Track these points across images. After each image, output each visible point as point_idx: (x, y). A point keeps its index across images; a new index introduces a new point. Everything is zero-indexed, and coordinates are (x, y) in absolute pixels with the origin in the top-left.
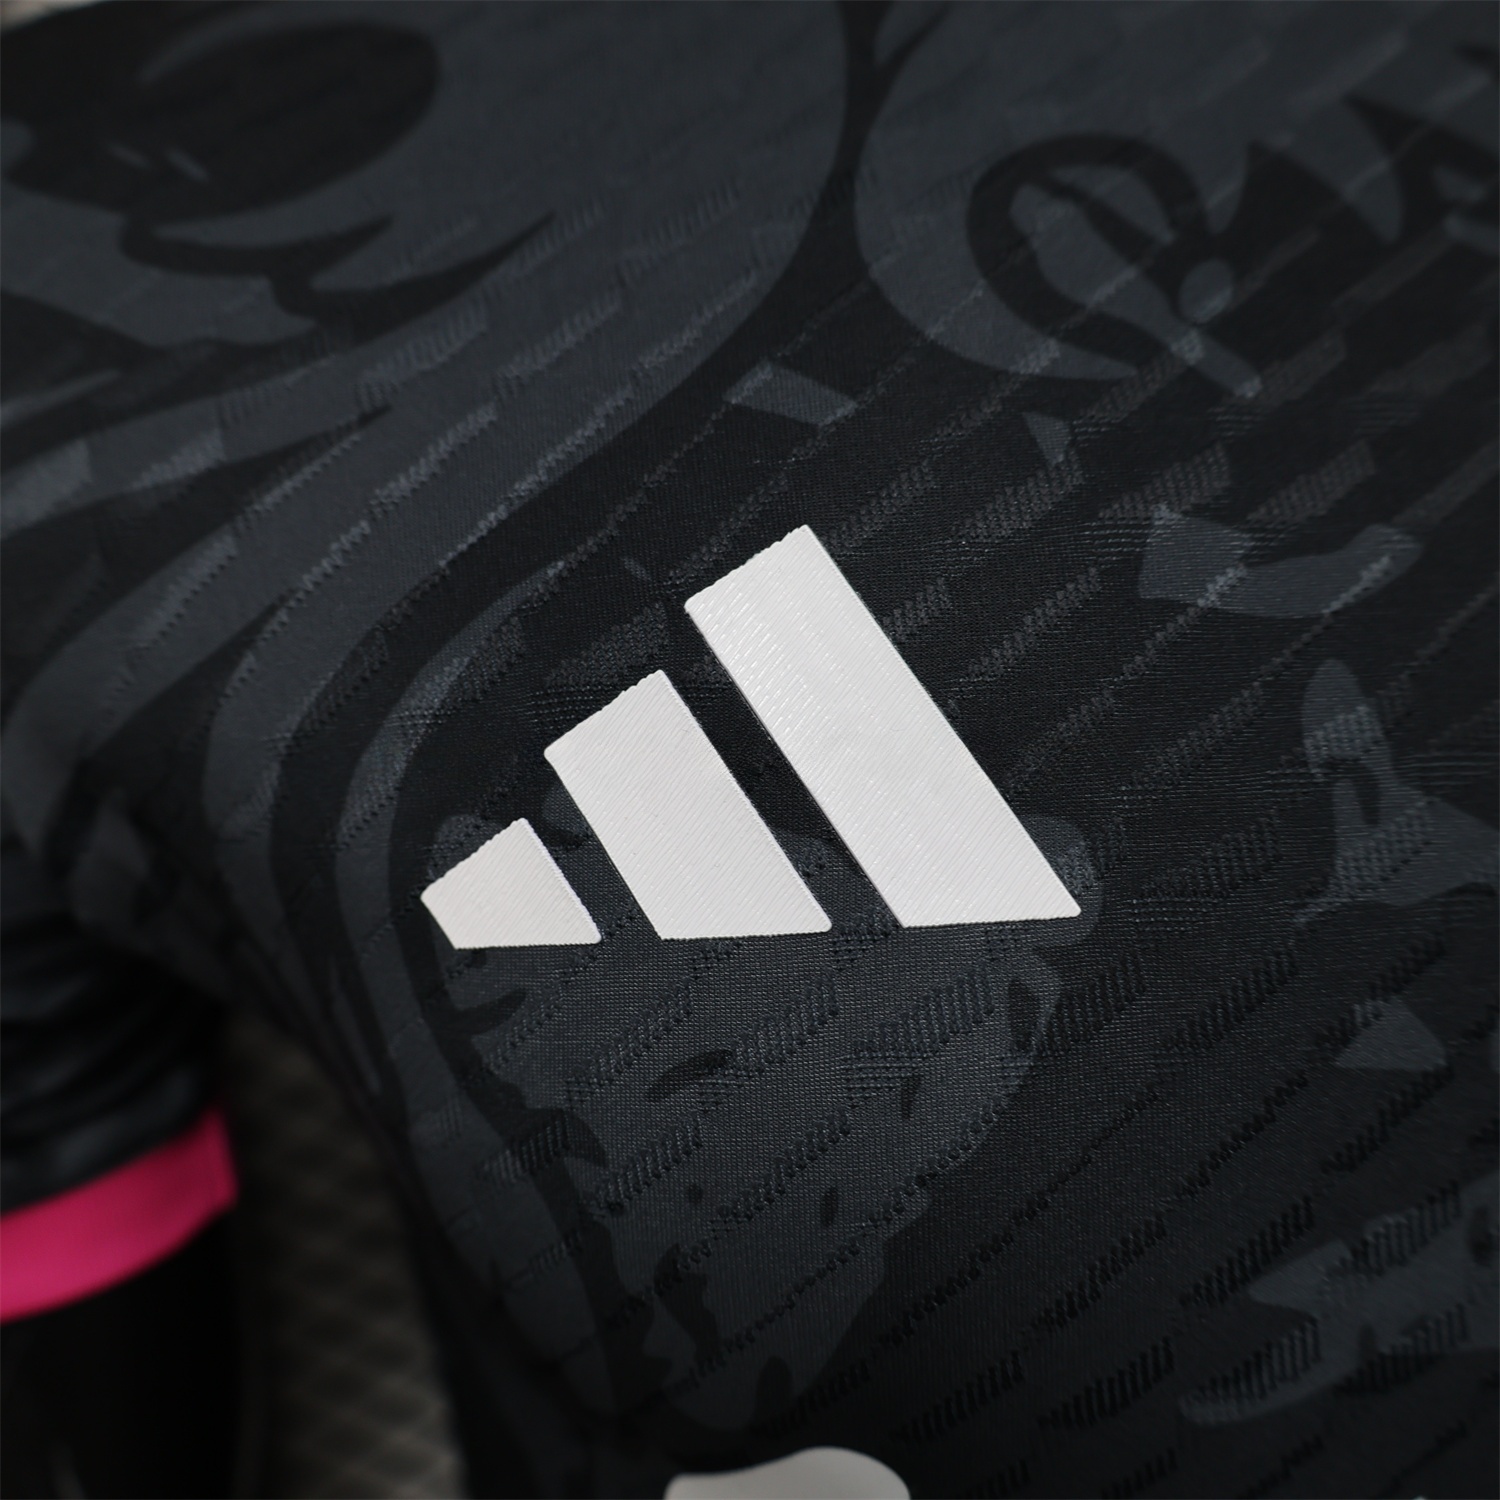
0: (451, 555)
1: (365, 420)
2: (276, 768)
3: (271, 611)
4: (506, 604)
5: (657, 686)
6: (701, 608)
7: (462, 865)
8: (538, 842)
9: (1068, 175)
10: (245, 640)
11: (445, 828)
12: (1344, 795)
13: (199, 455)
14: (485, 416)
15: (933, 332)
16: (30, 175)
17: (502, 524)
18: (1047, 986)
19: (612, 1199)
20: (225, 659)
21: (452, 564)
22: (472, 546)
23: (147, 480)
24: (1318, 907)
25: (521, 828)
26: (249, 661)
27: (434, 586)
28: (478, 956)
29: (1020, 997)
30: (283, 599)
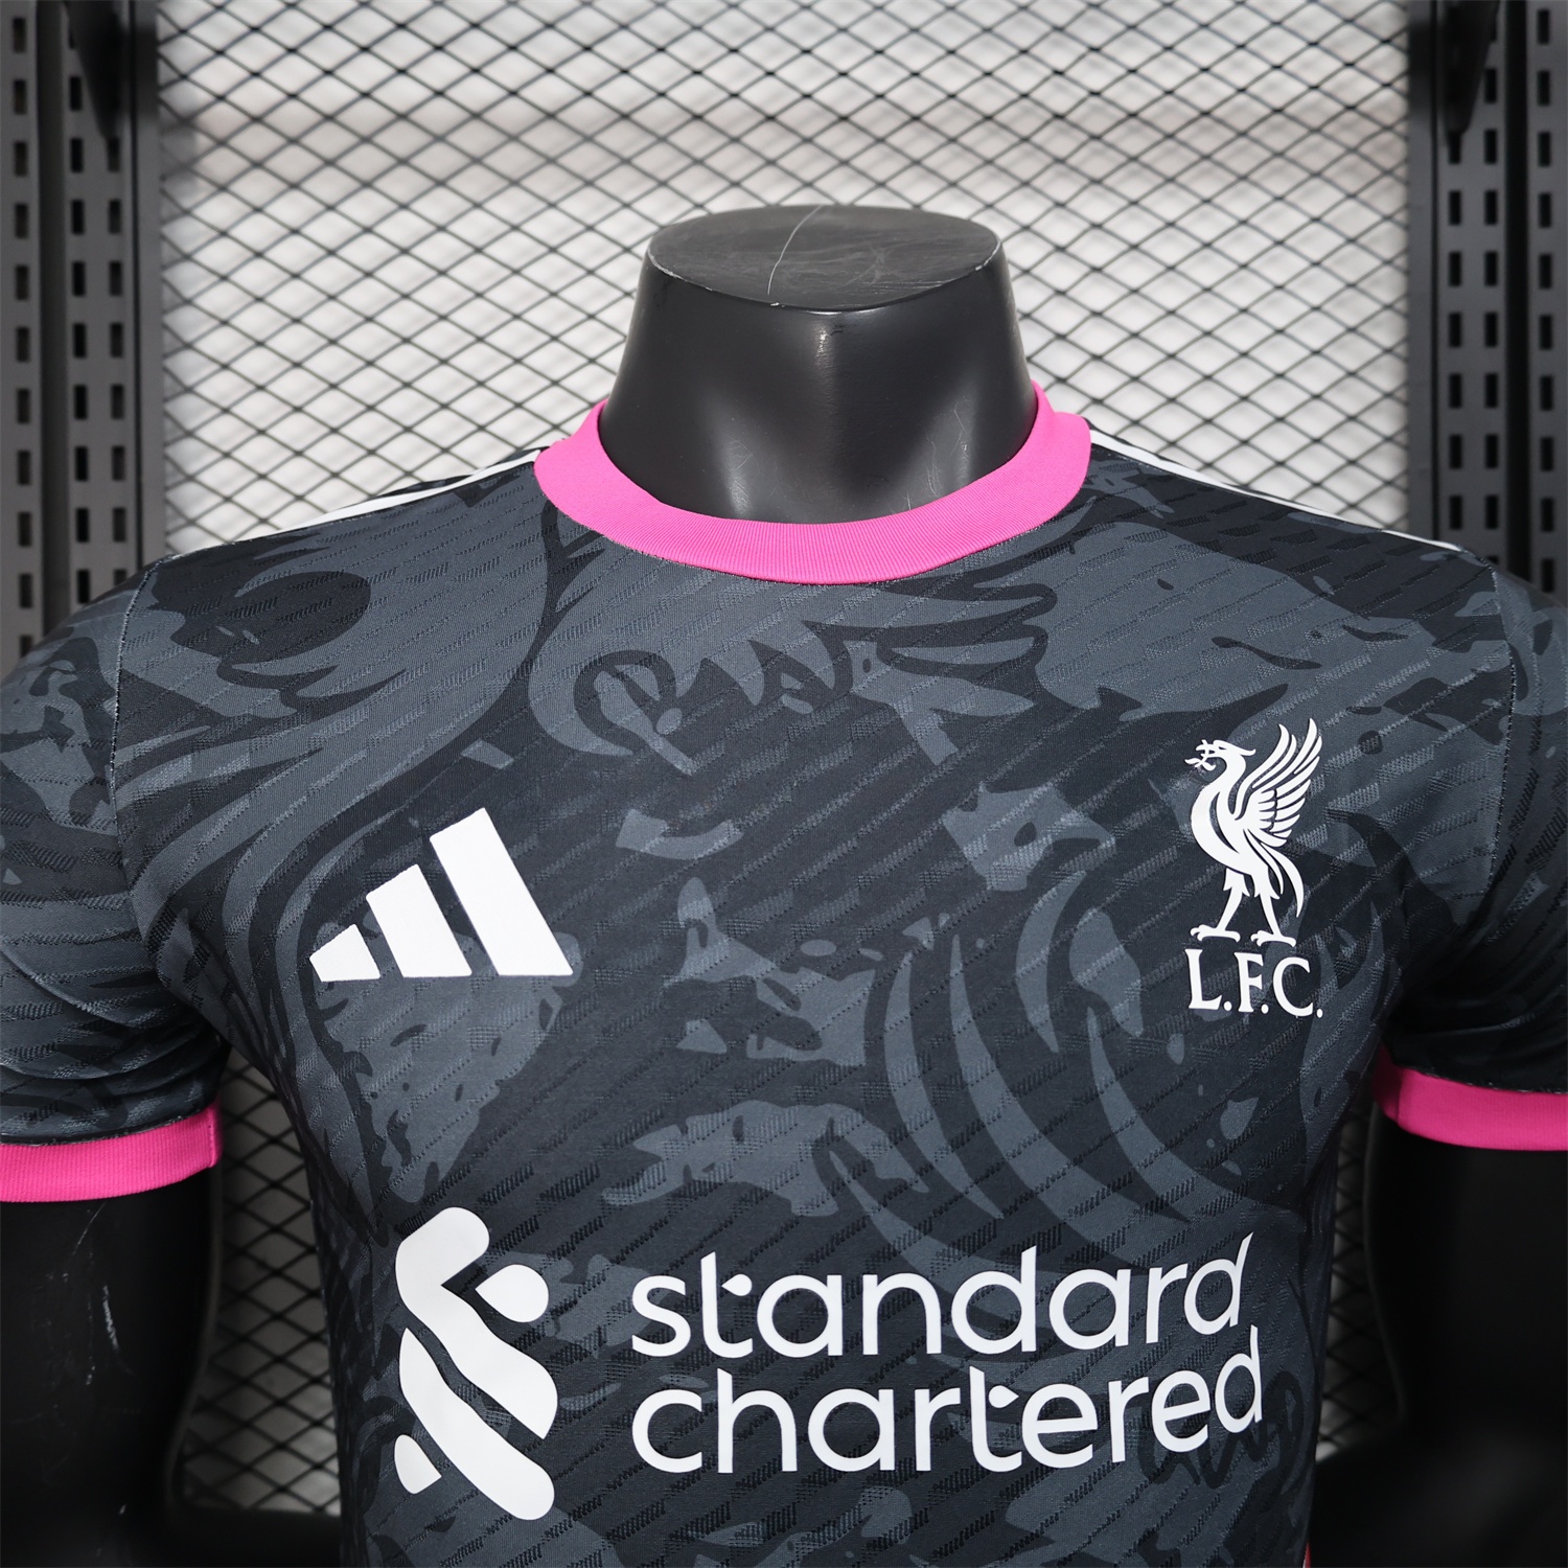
0: (339, 813)
1: (311, 753)
2: (255, 899)
3: (261, 832)
4: (359, 834)
5: (415, 871)
6: (438, 841)
7: (327, 944)
8: (360, 935)
9: (621, 668)
10: (249, 843)
11: (323, 928)
12: (693, 933)
13: (239, 764)
14: (362, 754)
15: (549, 731)
16: (182, 638)
17: (362, 801)
18: (556, 1004)
19: (373, 1091)
20: (239, 851)
21: (339, 816)
22: (348, 810)
23: (215, 773)
24: (676, 979)
25: (354, 928)
26: (249, 852)
27: (330, 825)
28: (331, 985)
29: (545, 1008)
30: (266, 827)
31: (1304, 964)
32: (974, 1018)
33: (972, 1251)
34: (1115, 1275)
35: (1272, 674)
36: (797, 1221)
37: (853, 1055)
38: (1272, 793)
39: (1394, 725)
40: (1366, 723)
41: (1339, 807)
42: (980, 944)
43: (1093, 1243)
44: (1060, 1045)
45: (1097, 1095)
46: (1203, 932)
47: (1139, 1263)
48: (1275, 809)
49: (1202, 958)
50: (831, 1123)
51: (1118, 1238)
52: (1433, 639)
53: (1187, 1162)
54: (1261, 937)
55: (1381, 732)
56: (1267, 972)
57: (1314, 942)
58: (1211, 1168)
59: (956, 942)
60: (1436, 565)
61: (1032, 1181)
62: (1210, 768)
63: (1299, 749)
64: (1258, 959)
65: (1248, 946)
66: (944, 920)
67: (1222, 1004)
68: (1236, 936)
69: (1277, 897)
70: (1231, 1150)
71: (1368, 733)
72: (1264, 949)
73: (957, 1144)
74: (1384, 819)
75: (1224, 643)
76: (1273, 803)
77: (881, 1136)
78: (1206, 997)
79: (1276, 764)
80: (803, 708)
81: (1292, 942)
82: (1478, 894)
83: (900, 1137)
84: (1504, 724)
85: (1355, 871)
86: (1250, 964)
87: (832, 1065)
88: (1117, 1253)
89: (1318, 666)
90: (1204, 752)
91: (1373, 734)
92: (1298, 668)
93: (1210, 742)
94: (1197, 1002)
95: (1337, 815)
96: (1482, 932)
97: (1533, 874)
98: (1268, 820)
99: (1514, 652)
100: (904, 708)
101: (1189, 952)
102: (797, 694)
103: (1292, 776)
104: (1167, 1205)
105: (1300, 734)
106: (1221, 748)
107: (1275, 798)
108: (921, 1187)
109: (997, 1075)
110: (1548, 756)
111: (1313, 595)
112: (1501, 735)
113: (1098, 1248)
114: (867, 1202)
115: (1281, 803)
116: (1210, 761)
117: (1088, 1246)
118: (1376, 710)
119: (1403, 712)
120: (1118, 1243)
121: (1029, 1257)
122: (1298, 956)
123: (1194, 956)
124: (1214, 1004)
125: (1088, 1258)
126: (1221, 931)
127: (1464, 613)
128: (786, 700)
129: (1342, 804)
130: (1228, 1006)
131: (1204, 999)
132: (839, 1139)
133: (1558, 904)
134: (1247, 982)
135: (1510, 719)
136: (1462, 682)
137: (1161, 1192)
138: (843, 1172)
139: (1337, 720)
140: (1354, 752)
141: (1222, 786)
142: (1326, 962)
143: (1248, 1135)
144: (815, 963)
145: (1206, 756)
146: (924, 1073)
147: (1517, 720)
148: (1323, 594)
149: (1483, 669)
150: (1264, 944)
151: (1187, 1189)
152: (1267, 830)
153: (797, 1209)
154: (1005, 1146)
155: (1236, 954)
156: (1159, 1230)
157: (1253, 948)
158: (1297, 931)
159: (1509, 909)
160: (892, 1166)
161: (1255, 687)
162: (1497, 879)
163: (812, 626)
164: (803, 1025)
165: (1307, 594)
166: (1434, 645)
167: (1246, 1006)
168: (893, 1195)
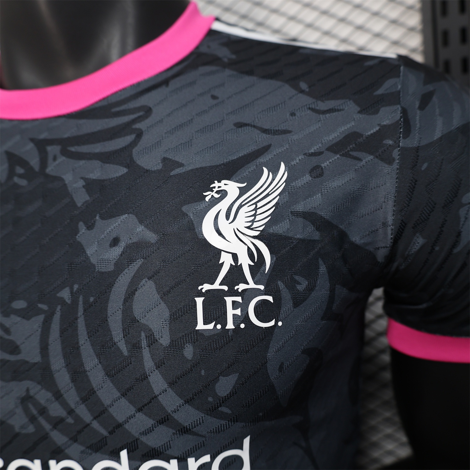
31: (270, 298)
32: (89, 338)
33: (97, 451)
34: (169, 462)
35: (263, 139)
36: (17, 435)
37: (35, 357)
38: (254, 206)
39: (331, 161)
40: (314, 161)
41: (298, 209)
42: (92, 299)
43: (155, 448)
44: (129, 351)
45: (147, 377)
46: (206, 287)
47: (181, 457)
48: (255, 215)
49: (204, 302)
50: (28, 390)
51: (167, 446)
52: (359, 109)
53: (198, 409)
54: (241, 287)
55: (323, 165)
56: (244, 307)
57: (277, 285)
58: (213, 411)
59: (81, 299)
60: (371, 67)
61: (120, 418)
62: (217, 196)
63: (273, 180)
64: (239, 299)
65: (232, 292)
66: (76, 287)
67: (215, 326)
68: (226, 288)
69: (252, 264)
70: (224, 401)
71: (316, 167)
72: (243, 294)
73: (84, 400)
74: (325, 214)
75: (240, 125)
76: (254, 212)
77: (49, 395)
78: (205, 323)
79: (259, 189)
80: (23, 182)
81: (262, 287)
82: (387, 247)
83: (58, 396)
84: (396, 154)
85: (307, 243)
86: (234, 302)
87: (27, 362)
88: (169, 452)
89: (289, 132)
90: (214, 187)
91: (318, 167)
92: (279, 134)
93: (219, 182)
94: (200, 326)
95: (296, 214)
96: (395, 265)
97: (418, 235)
98: (250, 222)
99: (404, 112)
100: (68, 178)
101: (197, 299)
102: (21, 176)
103: (268, 195)
104: (190, 430)
105: (274, 171)
106: (225, 184)
107: (256, 209)
108: (70, 420)
109: (100, 366)
110: (423, 169)
111: (297, 92)
112: (394, 160)
113: (158, 451)
114: (47, 426)
115: (259, 211)
116: (217, 192)
117: (153, 449)
118: (320, 153)
119: (336, 153)
120: (168, 448)
121: (124, 454)
122: (265, 295)
123: (199, 301)
124: (211, 326)
125: (153, 455)
126: (216, 286)
127: (380, 92)
128: (16, 179)
129: (300, 207)
130: (219, 327)
131: (204, 324)
132: (31, 397)
133: (434, 249)
134: (230, 312)
135: (399, 150)
136: (372, 132)
137: (186, 424)
138: (35, 412)
139: (298, 161)
140: (307, 178)
141: (223, 206)
142: (286, 295)
143: (233, 393)
144: (18, 312)
145: (215, 190)
146: (67, 365)
147: (404, 151)
148: (302, 92)
149: (385, 123)
150: (243, 291)
151: (200, 422)
152: (248, 228)
153: (17, 429)
154: (107, 401)
155: (224, 298)
156: (189, 441)
157: (236, 293)
158: (266, 281)
159: (407, 253)
160: (56, 410)
161: (253, 148)
162: (396, 240)
163: (32, 140)
164: (12, 342)
165: (293, 92)
166: (359, 112)
167: (230, 325)
168: (57, 423)
